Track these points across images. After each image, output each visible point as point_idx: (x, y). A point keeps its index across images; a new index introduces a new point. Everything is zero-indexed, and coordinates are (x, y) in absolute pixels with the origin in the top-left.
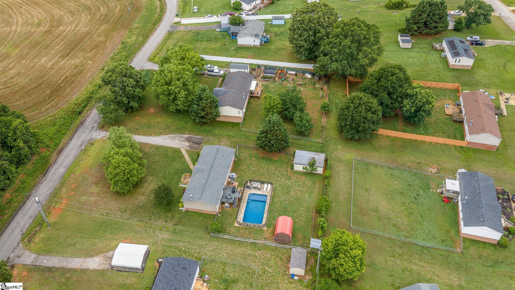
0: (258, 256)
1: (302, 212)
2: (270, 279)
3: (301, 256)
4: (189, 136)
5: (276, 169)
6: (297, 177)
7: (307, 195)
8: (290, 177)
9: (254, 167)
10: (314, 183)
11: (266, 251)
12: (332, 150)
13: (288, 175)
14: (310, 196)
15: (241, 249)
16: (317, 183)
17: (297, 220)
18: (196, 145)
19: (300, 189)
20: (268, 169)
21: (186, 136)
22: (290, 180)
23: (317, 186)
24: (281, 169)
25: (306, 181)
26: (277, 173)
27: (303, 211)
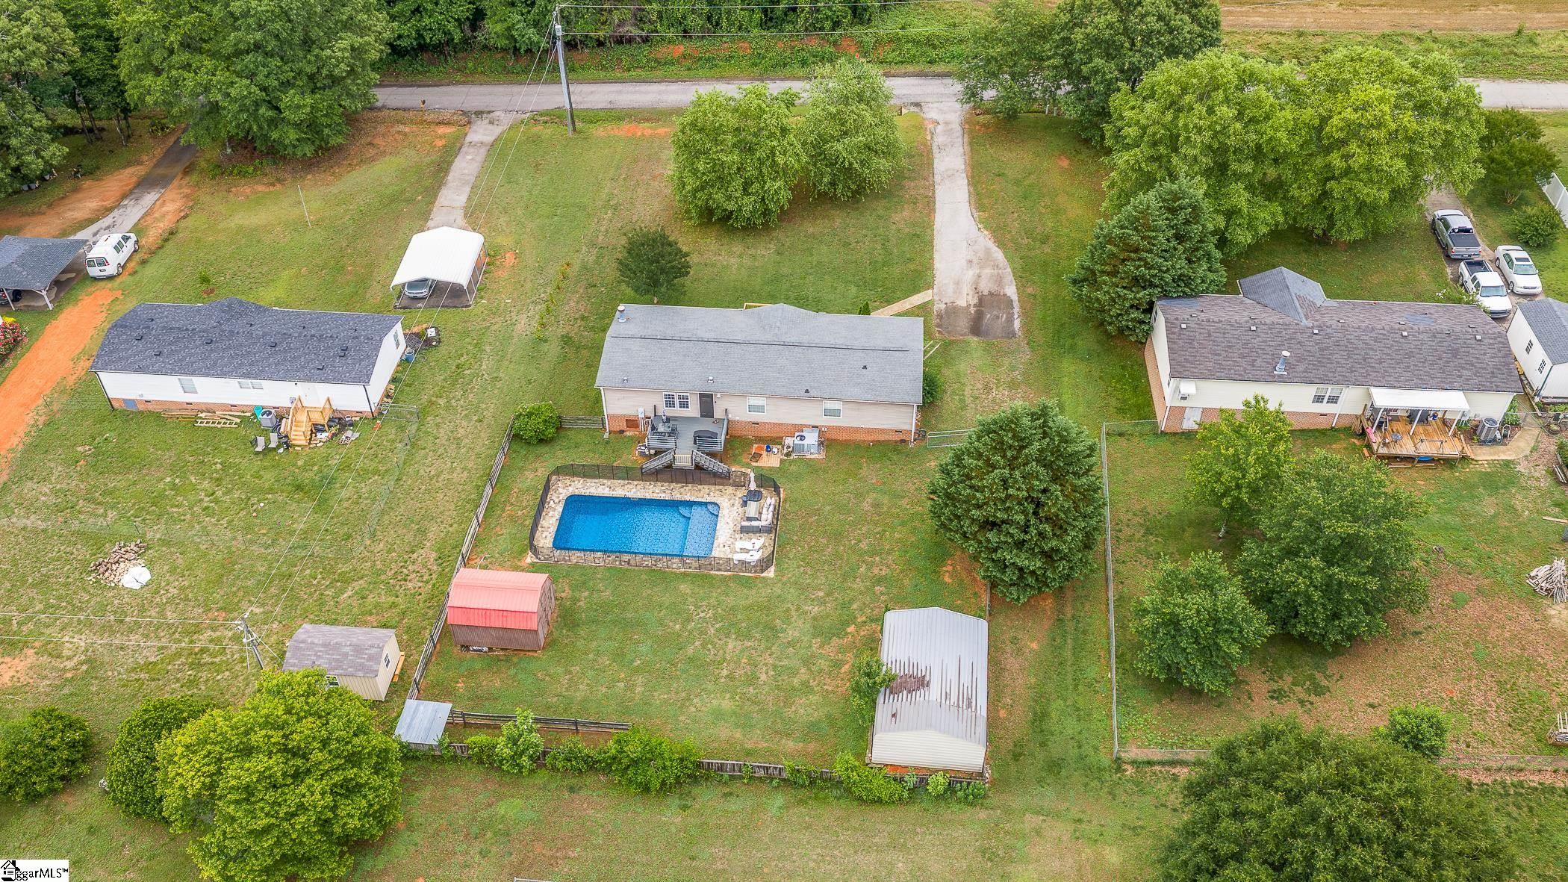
0: (415, 556)
1: (621, 685)
2: (311, 594)
3: (346, 655)
4: (1015, 298)
5: (879, 580)
6: (837, 664)
7: (727, 704)
8: (839, 630)
9: (876, 505)
10: (811, 731)
11: (434, 576)
12: (1075, 813)
13: (847, 623)
14: (719, 715)
15: (453, 507)
16: (812, 746)
17: (575, 669)
18: (963, 324)
19: (763, 677)
20: (874, 553)
21: (1011, 291)
22: (814, 636)
23: (790, 745)
24: (883, 598)
25: (814, 698)
26: (858, 585)
27: (630, 688)
